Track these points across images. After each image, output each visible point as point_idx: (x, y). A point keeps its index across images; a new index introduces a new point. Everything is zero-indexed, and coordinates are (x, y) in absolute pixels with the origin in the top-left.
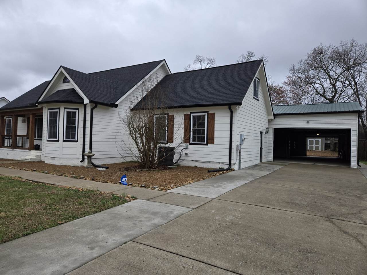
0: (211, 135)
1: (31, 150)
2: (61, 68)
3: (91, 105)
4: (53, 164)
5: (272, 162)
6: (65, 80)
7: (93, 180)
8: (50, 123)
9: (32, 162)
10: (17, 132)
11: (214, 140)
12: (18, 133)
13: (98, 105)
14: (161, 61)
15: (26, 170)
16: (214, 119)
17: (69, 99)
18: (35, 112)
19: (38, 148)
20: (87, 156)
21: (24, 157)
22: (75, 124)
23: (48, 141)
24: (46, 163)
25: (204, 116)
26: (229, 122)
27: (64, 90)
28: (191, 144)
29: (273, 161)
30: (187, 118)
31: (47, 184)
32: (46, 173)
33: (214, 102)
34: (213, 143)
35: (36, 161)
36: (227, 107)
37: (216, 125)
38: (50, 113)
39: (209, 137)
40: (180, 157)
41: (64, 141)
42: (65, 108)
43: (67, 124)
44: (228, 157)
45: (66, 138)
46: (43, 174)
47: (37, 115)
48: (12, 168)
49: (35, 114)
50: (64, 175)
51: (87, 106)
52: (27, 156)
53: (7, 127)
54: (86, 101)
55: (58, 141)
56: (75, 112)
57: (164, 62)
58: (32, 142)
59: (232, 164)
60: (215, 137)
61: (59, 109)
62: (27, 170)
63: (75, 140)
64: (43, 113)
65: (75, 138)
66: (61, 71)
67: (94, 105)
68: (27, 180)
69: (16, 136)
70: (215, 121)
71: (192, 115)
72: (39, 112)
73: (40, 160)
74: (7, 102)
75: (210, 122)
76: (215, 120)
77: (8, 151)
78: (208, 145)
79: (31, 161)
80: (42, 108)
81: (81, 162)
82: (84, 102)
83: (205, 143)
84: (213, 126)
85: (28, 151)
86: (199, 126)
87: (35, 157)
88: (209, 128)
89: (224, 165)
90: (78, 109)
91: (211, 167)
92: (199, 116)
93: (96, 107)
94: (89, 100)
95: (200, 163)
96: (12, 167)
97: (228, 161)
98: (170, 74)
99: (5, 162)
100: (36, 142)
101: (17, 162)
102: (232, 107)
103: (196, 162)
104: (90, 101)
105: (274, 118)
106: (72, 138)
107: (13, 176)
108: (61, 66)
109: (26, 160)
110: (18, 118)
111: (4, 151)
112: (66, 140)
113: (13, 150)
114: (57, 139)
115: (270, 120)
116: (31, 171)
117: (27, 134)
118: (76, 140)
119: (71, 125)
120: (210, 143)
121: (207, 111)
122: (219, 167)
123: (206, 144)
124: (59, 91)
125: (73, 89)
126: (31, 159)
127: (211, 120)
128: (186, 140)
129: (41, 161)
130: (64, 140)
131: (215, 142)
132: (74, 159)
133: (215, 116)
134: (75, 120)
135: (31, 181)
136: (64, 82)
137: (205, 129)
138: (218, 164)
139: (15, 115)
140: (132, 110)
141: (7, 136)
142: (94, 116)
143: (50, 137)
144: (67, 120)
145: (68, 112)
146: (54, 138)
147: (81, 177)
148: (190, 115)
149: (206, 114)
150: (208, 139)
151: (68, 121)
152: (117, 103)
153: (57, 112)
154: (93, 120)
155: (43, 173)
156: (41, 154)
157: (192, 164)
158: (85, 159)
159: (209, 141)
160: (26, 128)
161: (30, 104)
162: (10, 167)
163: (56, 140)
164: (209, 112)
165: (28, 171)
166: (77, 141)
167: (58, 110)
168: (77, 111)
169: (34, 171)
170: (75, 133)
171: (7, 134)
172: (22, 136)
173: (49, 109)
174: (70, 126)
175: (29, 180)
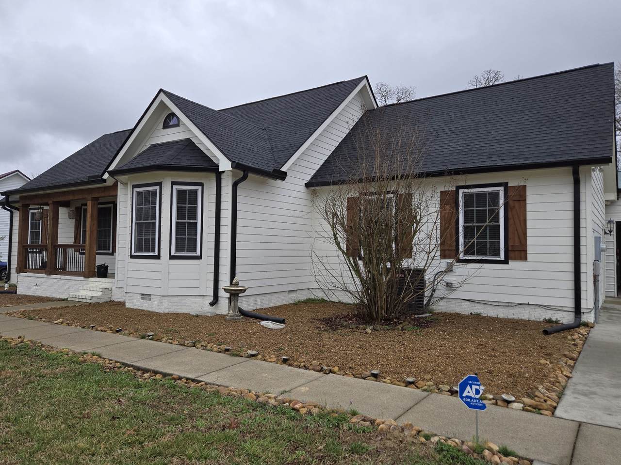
0: (516, 239)
1: (89, 278)
2: (162, 94)
3: (234, 175)
4: (145, 309)
5: (614, 297)
6: (170, 121)
7: (285, 361)
8: (139, 217)
9: (94, 303)
10: (57, 238)
11: (526, 251)
12: (60, 241)
13: (250, 175)
14: (360, 80)
15: (97, 330)
16: (525, 200)
17: (184, 163)
18: (97, 196)
19: (103, 272)
20: (230, 291)
21: (75, 294)
22: (195, 218)
23: (132, 257)
24: (128, 308)
25: (497, 194)
26: (570, 206)
27: (168, 143)
28: (460, 261)
29: (616, 296)
30: (449, 200)
31: (180, 378)
32: (152, 339)
33: (527, 159)
34: (524, 258)
35: (102, 301)
36: (570, 169)
37: (529, 216)
38: (139, 194)
39: (510, 243)
40: (434, 290)
41: (172, 257)
42: (173, 183)
43: (178, 219)
44: (571, 294)
45: (177, 250)
46: (143, 340)
47: (101, 200)
48: (62, 323)
49: (97, 199)
50: (199, 346)
51: (223, 176)
52: (81, 291)
53: (31, 229)
54: (225, 165)
55: (158, 257)
56: (196, 192)
57: (364, 82)
58: (91, 261)
59: (582, 311)
60: (528, 243)
61: (160, 184)
62: (100, 329)
63: (196, 255)
64: (117, 195)
65: (195, 251)
66: (162, 102)
67: (241, 174)
68: (118, 365)
69: (55, 246)
70: (528, 205)
71: (461, 191)
72: (107, 194)
73: (110, 299)
74: (26, 180)
75: (514, 207)
76: (528, 202)
77: (38, 279)
78: (510, 262)
79: (93, 301)
80: (115, 186)
81: (212, 304)
82: (219, 169)
83: (502, 257)
84: (522, 218)
85: (82, 278)
86: (481, 217)
87: (100, 294)
88: (511, 222)
89: (559, 312)
90: (201, 185)
91: (520, 317)
92: (481, 196)
93: (244, 178)
94: (233, 162)
95: (486, 306)
96: (61, 320)
97: (570, 303)
98: (376, 107)
99: (38, 306)
100: (100, 260)
101: (63, 304)
102: (582, 169)
103: (476, 305)
104: (235, 164)
105: (618, 199)
106: (189, 251)
107: (78, 349)
108: (161, 90)
109: (80, 300)
110: (60, 208)
111: (29, 278)
112: (176, 255)
113: (49, 277)
114: (156, 254)
115: (609, 203)
116: (109, 331)
117: (75, 242)
118: (199, 254)
119: (187, 221)
120: (515, 259)
121: (505, 181)
122: (544, 317)
123: (505, 262)
124: (154, 146)
125: (189, 139)
126: (92, 297)
127: (516, 204)
128: (448, 250)
129: (113, 301)
130: (173, 254)
131: (529, 256)
132: (193, 299)
133: (528, 193)
134: (195, 208)
135: (129, 366)
136: (166, 126)
137: (498, 227)
138: (539, 309)
139: (54, 203)
140: (308, 185)
141: (31, 247)
142: (239, 200)
143: (138, 249)
144: (179, 209)
145: (180, 192)
146: (147, 250)
147: (250, 352)
148: (457, 192)
149: (501, 189)
150: (510, 249)
151: (181, 213)
152: (284, 169)
153: (154, 192)
154: (238, 208)
155: (143, 337)
156: (113, 286)
157: (466, 309)
158: (220, 299)
159: (511, 254)
160: (73, 230)
161: (90, 177)
162: (57, 322)
163: (154, 254)
164: (509, 185)
165: (102, 331)
166: (200, 258)
167: (157, 188)
168: (200, 188)
169: (118, 331)
170: (196, 239)
171: (32, 242)
172: (65, 247)
173: (134, 187)
174: (185, 222)
175: (125, 365)
